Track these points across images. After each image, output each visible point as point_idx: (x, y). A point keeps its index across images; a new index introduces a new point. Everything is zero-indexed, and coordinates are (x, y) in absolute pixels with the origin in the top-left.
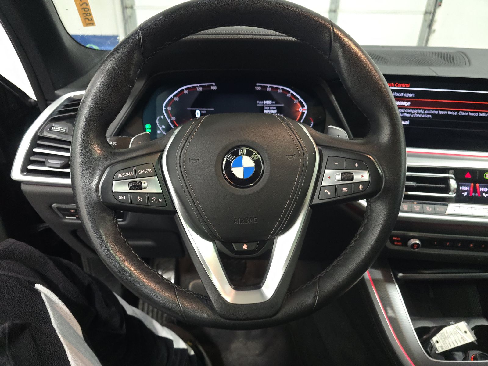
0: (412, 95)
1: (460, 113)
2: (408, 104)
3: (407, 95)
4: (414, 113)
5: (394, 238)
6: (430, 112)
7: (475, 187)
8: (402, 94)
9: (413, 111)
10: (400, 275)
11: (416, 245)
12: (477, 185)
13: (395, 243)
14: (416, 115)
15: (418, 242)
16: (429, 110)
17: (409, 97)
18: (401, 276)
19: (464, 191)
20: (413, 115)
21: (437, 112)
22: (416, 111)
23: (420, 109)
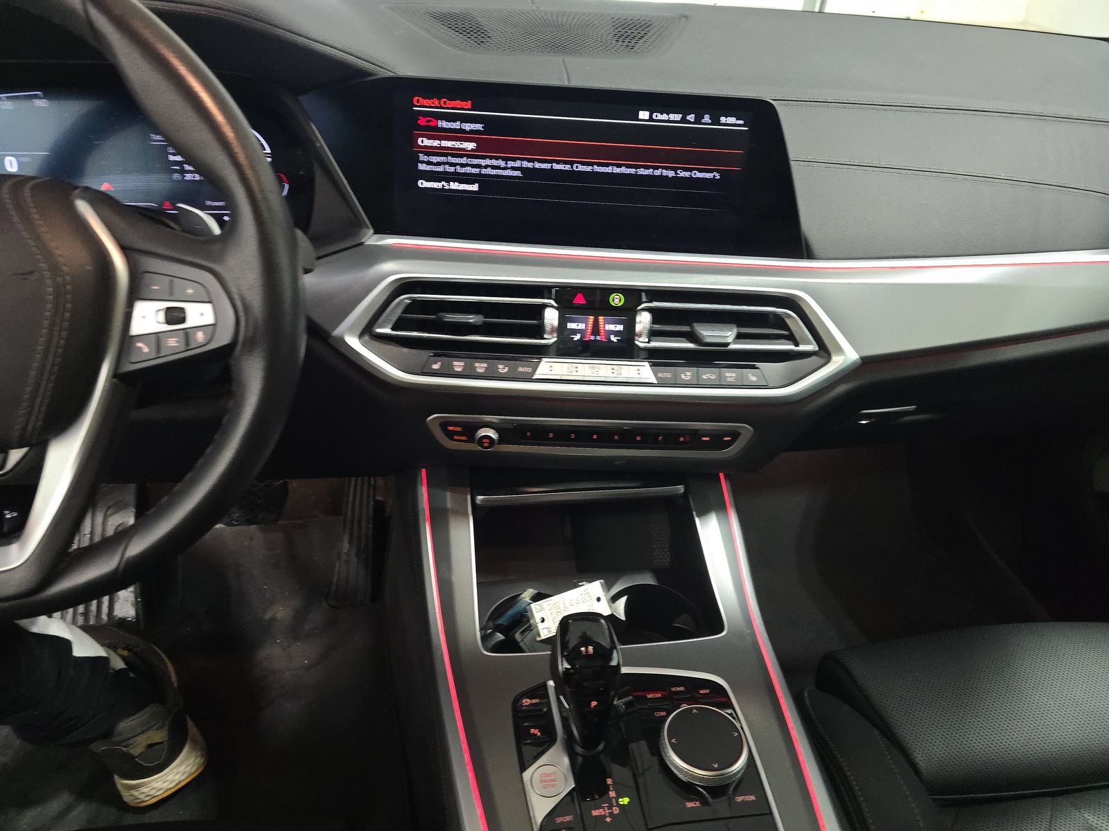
0: (479, 127)
1: (577, 167)
2: (470, 146)
3: (468, 127)
4: (486, 167)
5: (450, 428)
6: (517, 164)
7: (596, 323)
8: (458, 123)
9: (483, 162)
10: (480, 498)
11: (487, 441)
12: (601, 319)
13: (456, 437)
14: (489, 171)
15: (492, 434)
16: (514, 160)
17: (472, 132)
18: (483, 501)
19: (575, 332)
20: (484, 171)
21: (530, 165)
22: (488, 162)
23: (497, 158)
